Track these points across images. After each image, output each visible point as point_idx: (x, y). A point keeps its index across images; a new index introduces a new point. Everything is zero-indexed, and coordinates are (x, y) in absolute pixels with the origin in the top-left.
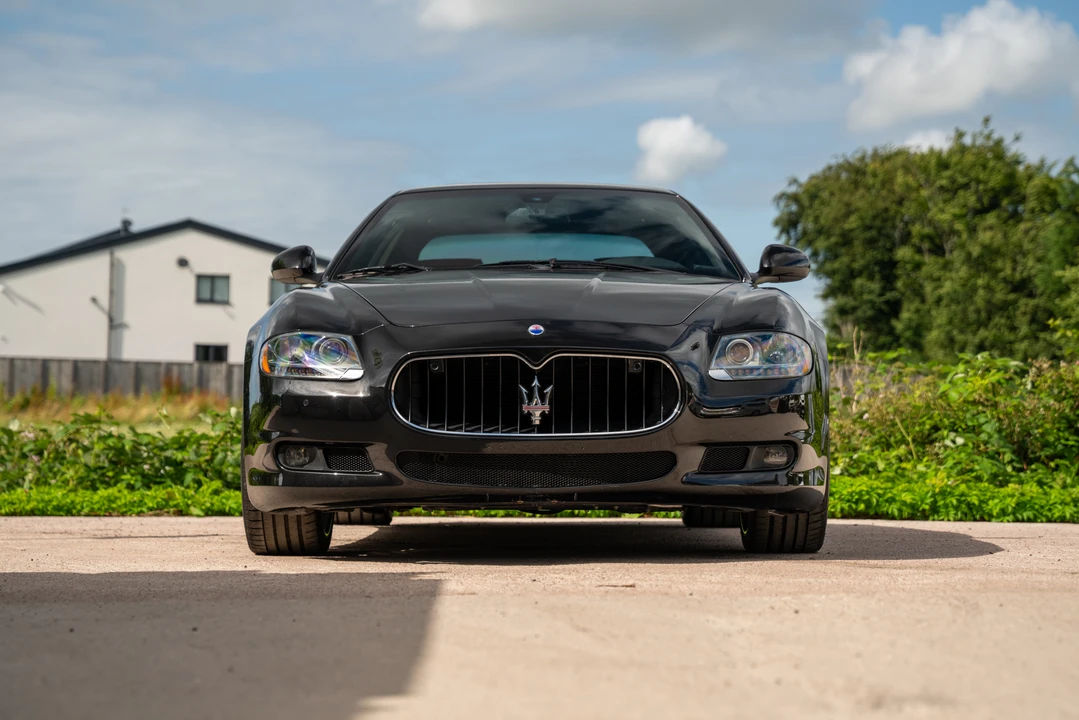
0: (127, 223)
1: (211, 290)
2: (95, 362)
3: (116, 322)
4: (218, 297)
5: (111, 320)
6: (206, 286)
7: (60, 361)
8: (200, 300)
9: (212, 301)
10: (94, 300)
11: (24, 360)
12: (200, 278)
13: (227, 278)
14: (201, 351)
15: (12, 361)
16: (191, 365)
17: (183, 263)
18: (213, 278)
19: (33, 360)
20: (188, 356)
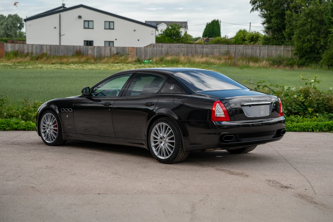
0: (64, 5)
1: (88, 25)
2: (56, 45)
3: (61, 34)
4: (90, 27)
5: (60, 33)
6: (87, 23)
7: (46, 45)
8: (84, 28)
9: (88, 28)
10: (55, 28)
11: (36, 45)
12: (85, 21)
13: (93, 21)
14: (86, 42)
15: (33, 45)
16: (83, 46)
17: (80, 17)
18: (88, 21)
19: (39, 45)
20: (82, 44)
